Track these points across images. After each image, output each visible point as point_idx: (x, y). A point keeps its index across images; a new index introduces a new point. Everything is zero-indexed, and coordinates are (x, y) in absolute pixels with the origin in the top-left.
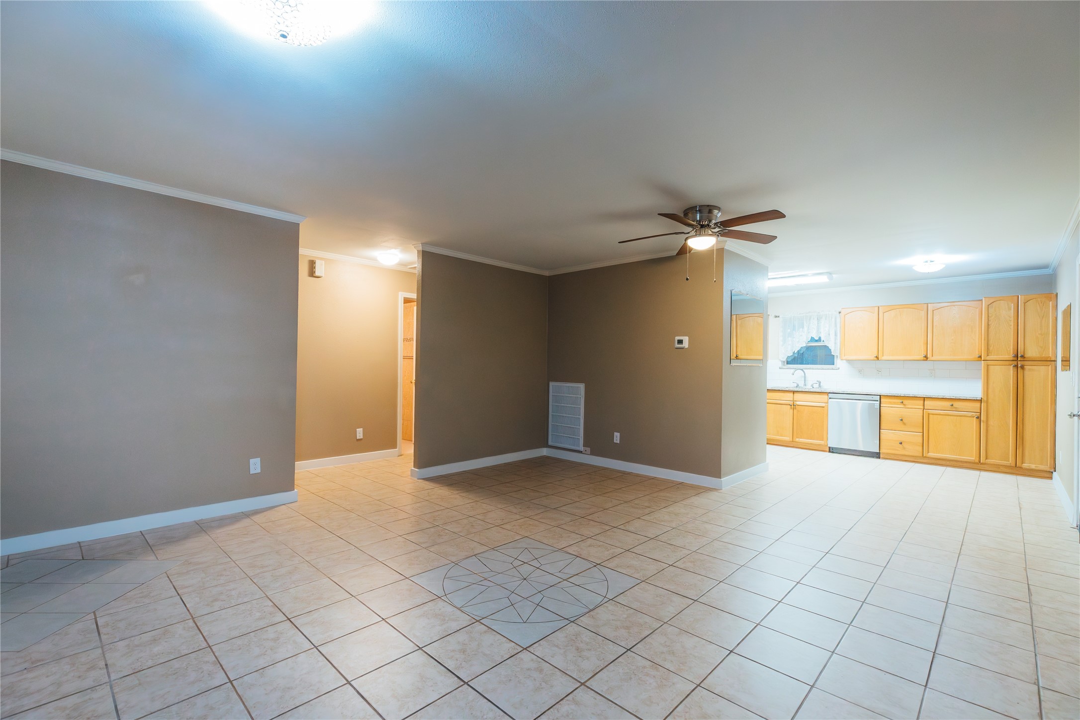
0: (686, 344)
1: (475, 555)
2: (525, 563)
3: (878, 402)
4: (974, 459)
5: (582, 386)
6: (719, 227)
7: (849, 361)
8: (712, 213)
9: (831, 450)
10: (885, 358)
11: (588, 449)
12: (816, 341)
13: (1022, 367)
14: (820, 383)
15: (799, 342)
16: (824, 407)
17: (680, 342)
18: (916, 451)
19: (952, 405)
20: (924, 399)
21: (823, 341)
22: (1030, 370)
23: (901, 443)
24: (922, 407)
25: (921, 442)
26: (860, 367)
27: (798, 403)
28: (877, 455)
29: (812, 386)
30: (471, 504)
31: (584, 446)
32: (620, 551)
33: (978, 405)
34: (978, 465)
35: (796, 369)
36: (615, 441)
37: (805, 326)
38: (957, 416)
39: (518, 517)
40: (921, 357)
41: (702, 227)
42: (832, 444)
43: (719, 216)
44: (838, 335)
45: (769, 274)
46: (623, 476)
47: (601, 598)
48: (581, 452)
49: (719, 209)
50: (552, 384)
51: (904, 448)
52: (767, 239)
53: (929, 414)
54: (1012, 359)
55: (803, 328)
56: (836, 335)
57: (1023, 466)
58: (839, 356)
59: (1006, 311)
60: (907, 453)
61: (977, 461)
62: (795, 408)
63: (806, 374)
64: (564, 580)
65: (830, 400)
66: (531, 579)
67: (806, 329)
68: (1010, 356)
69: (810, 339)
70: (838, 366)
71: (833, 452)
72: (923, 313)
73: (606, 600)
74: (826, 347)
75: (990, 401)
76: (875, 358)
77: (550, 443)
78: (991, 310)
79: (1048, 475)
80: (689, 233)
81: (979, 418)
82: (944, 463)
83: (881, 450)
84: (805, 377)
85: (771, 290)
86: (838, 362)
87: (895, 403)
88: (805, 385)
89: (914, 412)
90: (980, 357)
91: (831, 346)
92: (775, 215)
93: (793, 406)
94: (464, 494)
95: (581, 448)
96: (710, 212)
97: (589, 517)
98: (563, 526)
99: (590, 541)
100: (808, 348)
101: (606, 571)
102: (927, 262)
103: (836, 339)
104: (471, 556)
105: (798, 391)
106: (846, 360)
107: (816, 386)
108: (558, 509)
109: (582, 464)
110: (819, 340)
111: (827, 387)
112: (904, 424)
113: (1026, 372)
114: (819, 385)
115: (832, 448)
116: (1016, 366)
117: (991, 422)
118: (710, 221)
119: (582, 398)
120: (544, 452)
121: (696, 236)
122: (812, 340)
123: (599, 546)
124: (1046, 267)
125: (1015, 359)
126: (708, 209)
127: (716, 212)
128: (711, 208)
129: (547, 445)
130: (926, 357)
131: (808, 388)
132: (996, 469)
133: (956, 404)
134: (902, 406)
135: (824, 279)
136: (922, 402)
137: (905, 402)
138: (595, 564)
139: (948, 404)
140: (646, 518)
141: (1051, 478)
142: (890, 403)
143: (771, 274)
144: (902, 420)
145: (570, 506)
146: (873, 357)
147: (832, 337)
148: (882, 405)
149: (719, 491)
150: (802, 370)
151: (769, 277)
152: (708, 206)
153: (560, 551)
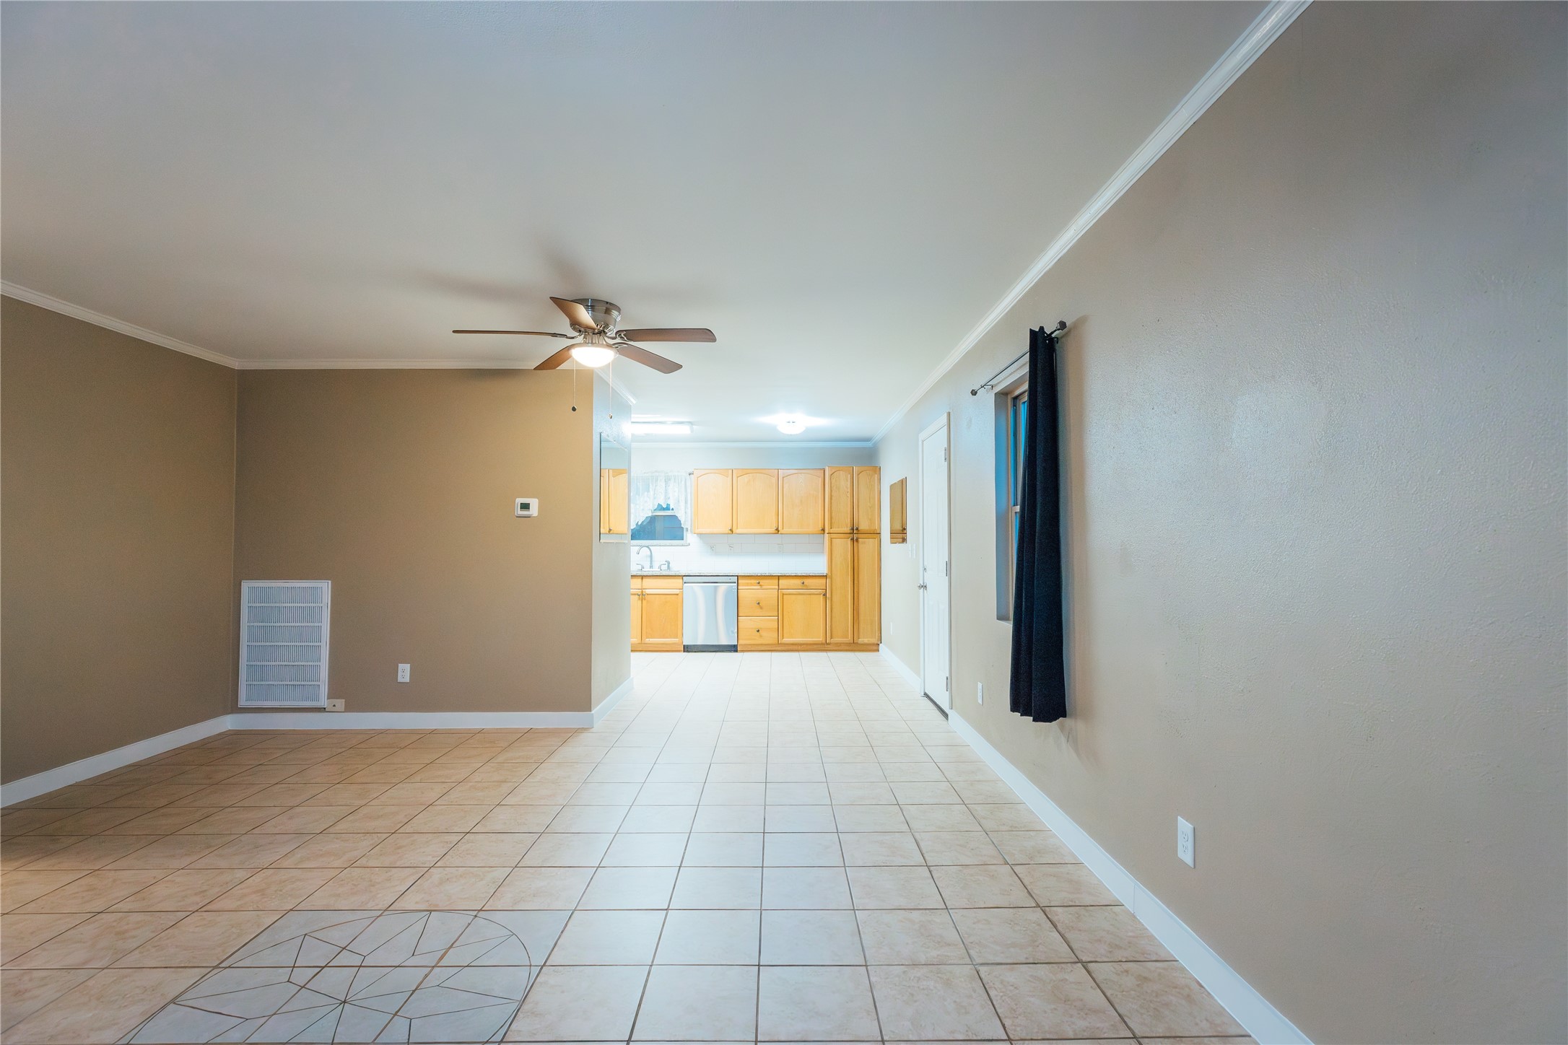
0: (534, 511)
1: (173, 1001)
2: (323, 967)
3: (736, 584)
4: (821, 639)
5: (325, 587)
6: (622, 337)
7: (700, 535)
8: (609, 314)
9: (686, 650)
10: (739, 531)
11: (340, 703)
12: (664, 509)
13: (857, 540)
14: (669, 563)
15: (641, 512)
16: (677, 595)
17: (525, 506)
18: (769, 637)
19: (803, 583)
20: (779, 577)
21: (673, 509)
22: (864, 543)
23: (758, 631)
24: (777, 587)
25: (777, 626)
26: (711, 541)
27: (648, 591)
28: (734, 649)
29: (660, 567)
30: (83, 882)
31: (331, 696)
32: (504, 872)
33: (823, 581)
34: (823, 647)
35: (642, 547)
36: (400, 679)
37: (650, 489)
38: (810, 594)
39: (241, 874)
40: (773, 530)
41: (593, 334)
42: (688, 641)
43: (619, 322)
44: (689, 502)
45: (632, 416)
46: (422, 739)
47: (523, 973)
48: (322, 710)
49: (619, 310)
50: (246, 586)
51: (761, 636)
52: (669, 367)
53: (783, 594)
54: (849, 532)
55: (648, 491)
56: (686, 503)
57: (859, 642)
58: (689, 529)
59: (843, 482)
60: (764, 642)
61: (824, 642)
62: (645, 599)
63: (653, 553)
64: (433, 967)
65: (686, 585)
66: (359, 996)
67: (652, 493)
68: (848, 529)
69: (656, 507)
70: (688, 542)
71: (688, 651)
72: (774, 480)
73: (535, 971)
74: (674, 517)
75: (834, 576)
76: (730, 532)
77: (242, 703)
78: (833, 481)
79: (874, 647)
80: (573, 338)
81: (825, 595)
82: (796, 647)
83: (739, 641)
84: (651, 556)
85: (636, 438)
86: (690, 537)
87: (752, 585)
88: (651, 567)
89: (768, 592)
90: (823, 530)
91: (681, 515)
92: (705, 335)
93: (642, 596)
94: (42, 865)
95: (324, 701)
96: (607, 311)
97: (408, 828)
98: (363, 862)
99: (436, 874)
100: (653, 519)
101: (498, 917)
102: (789, 422)
103: (686, 508)
104: (163, 1008)
105: (647, 576)
106: (697, 534)
107: (664, 567)
108: (331, 830)
109: (329, 733)
110: (668, 508)
111: (675, 569)
112: (761, 608)
113: (860, 546)
114: (668, 566)
115: (687, 646)
116: (852, 539)
117: (834, 599)
118: (607, 326)
119: (325, 609)
120: (228, 723)
121: (585, 344)
122: (660, 508)
123: (461, 876)
124: (868, 440)
125: (852, 531)
126: (604, 308)
127: (615, 313)
128: (611, 307)
129: (235, 709)
130: (777, 530)
131: (656, 571)
132: (837, 648)
133: (807, 581)
134: (759, 587)
135: (685, 430)
136: (777, 581)
137: (762, 582)
138: (475, 913)
139: (798, 582)
140: (510, 800)
141: (878, 651)
142: (747, 584)
143: (635, 417)
144: (759, 603)
145: (350, 818)
146: (727, 531)
147: (682, 504)
148: (739, 588)
149: (591, 730)
150: (648, 547)
151: (633, 420)
152: (607, 303)
153: (386, 913)
